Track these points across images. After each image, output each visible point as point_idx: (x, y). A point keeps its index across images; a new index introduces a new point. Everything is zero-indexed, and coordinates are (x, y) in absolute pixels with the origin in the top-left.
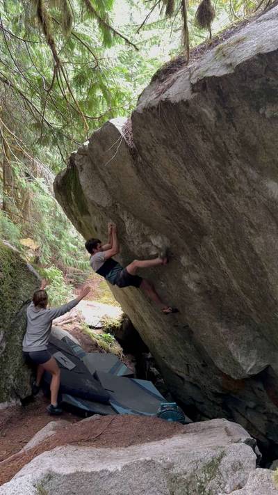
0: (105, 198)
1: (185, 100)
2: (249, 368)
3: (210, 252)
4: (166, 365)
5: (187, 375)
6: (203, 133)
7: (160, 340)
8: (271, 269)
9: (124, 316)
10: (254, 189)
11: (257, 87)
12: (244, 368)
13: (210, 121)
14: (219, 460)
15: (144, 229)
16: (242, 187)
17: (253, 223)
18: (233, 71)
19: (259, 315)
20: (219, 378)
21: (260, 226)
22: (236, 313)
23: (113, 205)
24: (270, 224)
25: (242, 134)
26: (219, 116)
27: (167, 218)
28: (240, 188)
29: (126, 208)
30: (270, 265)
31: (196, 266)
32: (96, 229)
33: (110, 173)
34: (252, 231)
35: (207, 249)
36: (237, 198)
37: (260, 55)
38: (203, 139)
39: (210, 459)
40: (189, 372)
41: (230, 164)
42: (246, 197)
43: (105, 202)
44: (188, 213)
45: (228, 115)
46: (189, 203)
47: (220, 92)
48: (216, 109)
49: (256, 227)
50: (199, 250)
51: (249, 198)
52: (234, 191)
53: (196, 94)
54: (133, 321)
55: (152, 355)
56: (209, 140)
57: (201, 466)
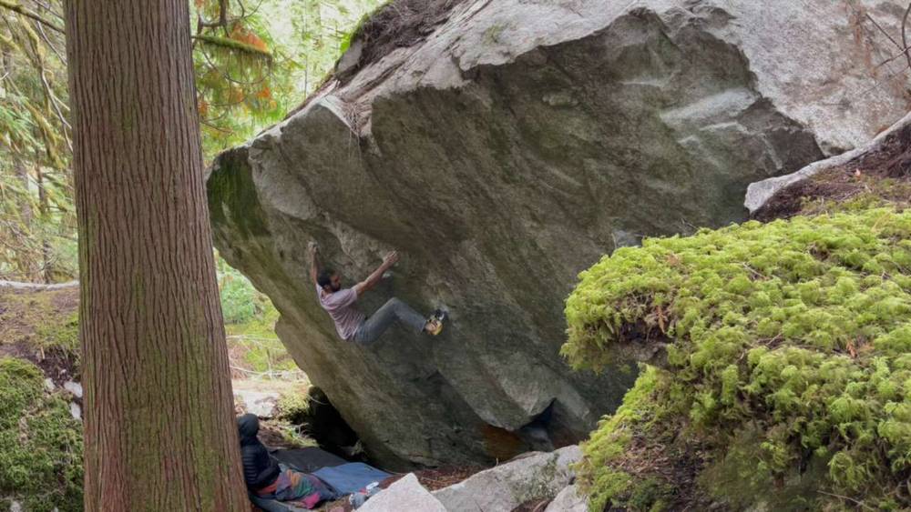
0: (305, 207)
1: (456, 87)
2: (531, 408)
3: (471, 261)
4: (391, 451)
5: (428, 457)
6: (476, 121)
7: (381, 414)
8: (560, 266)
9: (313, 392)
10: (538, 177)
11: (540, 76)
12: (525, 408)
13: (486, 108)
14: (554, 461)
15: (370, 244)
16: (524, 175)
17: (536, 214)
18: (512, 61)
19: (541, 331)
20: (482, 443)
21: (544, 217)
22: (506, 338)
23: (318, 215)
24: (557, 213)
25: (523, 120)
26: (495, 104)
27: (408, 224)
28: (521, 177)
29: (340, 217)
30: (559, 261)
31: (448, 284)
32: (282, 254)
33: (319, 172)
34: (535, 224)
35: (466, 258)
36: (518, 189)
37: (541, 48)
38: (477, 128)
39: (546, 463)
40: (431, 451)
41: (510, 153)
42: (529, 186)
43: (306, 213)
44: (441, 213)
45: (505, 101)
46: (446, 201)
47: (496, 80)
48: (492, 96)
49: (540, 219)
50: (453, 261)
51: (533, 187)
52: (514, 181)
53: (469, 81)
54: (330, 396)
55: (364, 445)
56: (484, 128)
57: (539, 469)
